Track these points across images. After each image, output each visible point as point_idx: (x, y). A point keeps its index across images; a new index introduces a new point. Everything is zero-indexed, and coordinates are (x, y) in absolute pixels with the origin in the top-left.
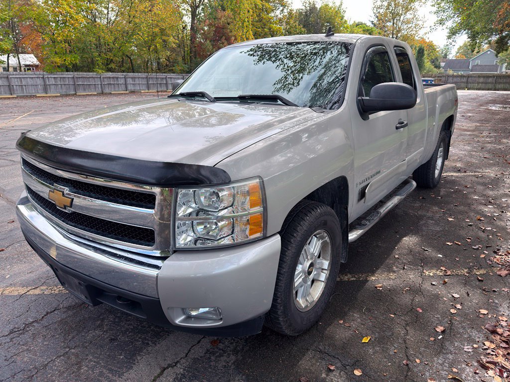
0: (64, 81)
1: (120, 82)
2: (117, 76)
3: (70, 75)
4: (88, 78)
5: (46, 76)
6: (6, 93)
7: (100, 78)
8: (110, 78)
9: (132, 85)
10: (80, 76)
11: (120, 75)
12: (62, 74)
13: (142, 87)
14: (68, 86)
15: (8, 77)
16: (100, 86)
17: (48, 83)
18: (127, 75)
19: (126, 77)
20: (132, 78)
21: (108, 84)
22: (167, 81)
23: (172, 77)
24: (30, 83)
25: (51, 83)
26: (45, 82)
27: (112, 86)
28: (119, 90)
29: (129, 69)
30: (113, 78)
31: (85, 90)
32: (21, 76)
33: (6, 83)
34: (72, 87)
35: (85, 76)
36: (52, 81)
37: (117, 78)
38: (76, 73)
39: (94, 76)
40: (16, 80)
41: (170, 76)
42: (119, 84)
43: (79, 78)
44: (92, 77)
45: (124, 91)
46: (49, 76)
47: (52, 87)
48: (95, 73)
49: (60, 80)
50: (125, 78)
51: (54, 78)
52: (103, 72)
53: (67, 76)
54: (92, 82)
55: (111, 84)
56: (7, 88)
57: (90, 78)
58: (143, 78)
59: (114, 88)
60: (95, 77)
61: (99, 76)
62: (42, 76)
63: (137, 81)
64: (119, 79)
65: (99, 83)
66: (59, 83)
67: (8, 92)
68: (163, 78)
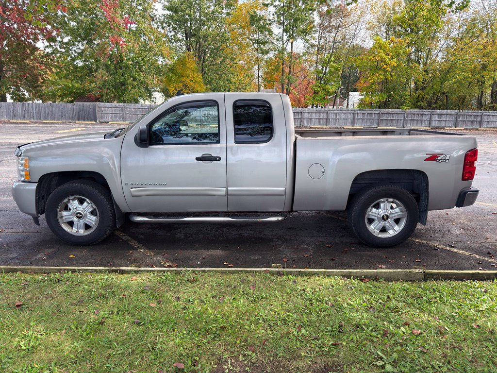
0: (370, 116)
1: (424, 119)
2: (422, 113)
3: (377, 111)
4: (393, 114)
5: (356, 112)
6: (323, 125)
7: (405, 114)
8: (414, 114)
9: (437, 122)
10: (386, 112)
11: (426, 111)
12: (370, 111)
13: (449, 124)
14: (372, 121)
15: (327, 113)
16: (402, 121)
17: (356, 117)
18: (434, 112)
19: (433, 113)
20: (439, 115)
21: (411, 120)
22: (481, 119)
23: (490, 114)
24: (342, 117)
25: (359, 117)
26: (354, 116)
27: (415, 122)
28: (421, 126)
29: (443, 105)
30: (418, 114)
31: (387, 124)
32: (337, 112)
33: (325, 117)
34: (376, 122)
35: (390, 112)
36: (360, 116)
37: (422, 114)
38: (382, 110)
39: (399, 112)
40: (333, 114)
41: (487, 114)
42: (422, 120)
43: (385, 113)
44: (397, 113)
45: (427, 127)
46: (359, 112)
47: (359, 121)
48: (400, 110)
49: (367, 116)
50: (430, 114)
51: (363, 113)
52: (408, 109)
53: (374, 112)
54: (395, 117)
55: (414, 120)
56: (325, 121)
57: (394, 114)
58: (452, 115)
59: (417, 124)
60: (399, 114)
61: (404, 113)
62: (353, 112)
63: (444, 118)
64: (424, 116)
65: (402, 119)
66: (366, 117)
67: (325, 124)
68: (477, 115)
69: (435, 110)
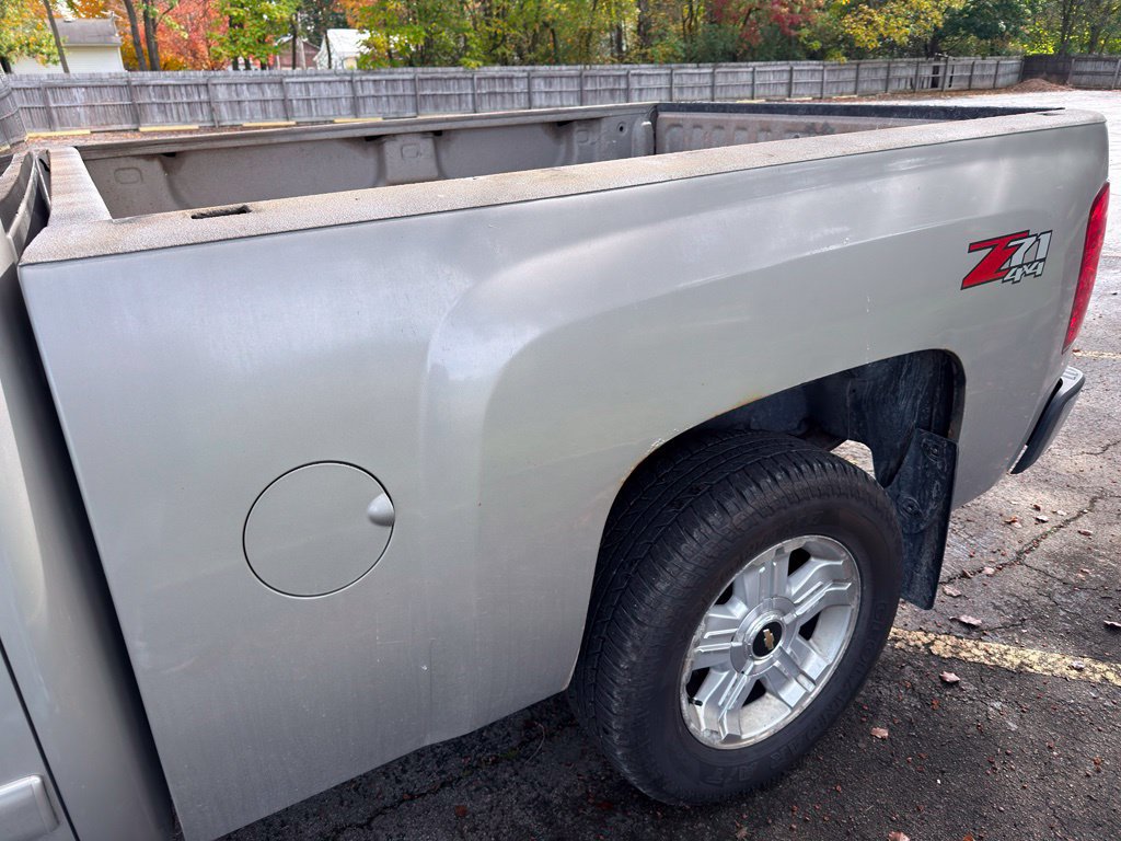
0: (393, 88)
1: (516, 89)
2: (510, 74)
3: (407, 73)
4: (445, 79)
5: (358, 78)
6: (277, 117)
7: (472, 79)
8: (494, 78)
9: (543, 96)
10: (428, 76)
11: (517, 71)
12: (390, 73)
13: (568, 100)
14: (401, 100)
15: (281, 83)
16: (470, 98)
17: (360, 93)
18: (533, 71)
19: (532, 75)
20: (545, 78)
21: (490, 94)
22: (628, 83)
23: (643, 72)
24: (325, 94)
25: (366, 93)
26: (354, 90)
27: (499, 98)
28: (513, 108)
29: (547, 54)
30: (502, 78)
31: (436, 108)
32: (307, 79)
33: (278, 95)
34: (410, 102)
35: (439, 76)
36: (370, 90)
37: (511, 78)
38: (419, 70)
39: (458, 75)
40: (297, 87)
41: (637, 71)
42: (513, 93)
43: (427, 79)
44: (454, 78)
45: (525, 109)
46: (364, 78)
47: (370, 102)
48: (461, 69)
49: (386, 87)
50: (528, 77)
51: (375, 81)
52: (478, 66)
53: (401, 77)
54: (454, 89)
55: (495, 93)
56: (279, 106)
57: (450, 79)
58: (572, 77)
59: (503, 102)
60: (461, 78)
61: (470, 75)
62: (348, 78)
63: (557, 86)
64: (515, 82)
65: (470, 91)
66: (384, 92)
67: (281, 114)
68: (620, 76)
69: (537, 67)
